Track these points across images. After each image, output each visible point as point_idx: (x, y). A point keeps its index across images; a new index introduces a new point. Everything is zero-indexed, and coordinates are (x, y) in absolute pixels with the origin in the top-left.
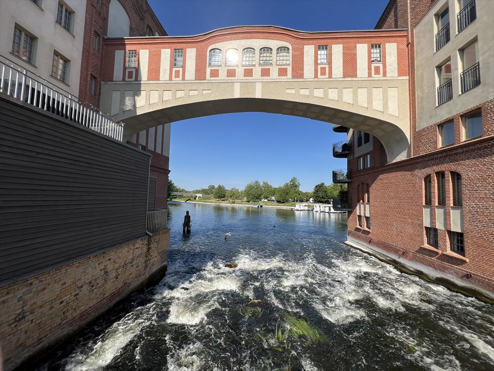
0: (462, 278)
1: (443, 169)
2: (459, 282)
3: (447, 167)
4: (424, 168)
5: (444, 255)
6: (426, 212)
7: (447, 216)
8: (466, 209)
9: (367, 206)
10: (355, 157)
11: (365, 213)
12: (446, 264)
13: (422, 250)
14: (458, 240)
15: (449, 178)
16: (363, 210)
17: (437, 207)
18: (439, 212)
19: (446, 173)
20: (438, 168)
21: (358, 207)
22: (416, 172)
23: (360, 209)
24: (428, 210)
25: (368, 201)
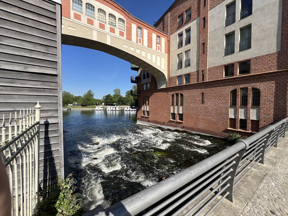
0: (182, 128)
1: (178, 93)
2: (181, 130)
3: (179, 92)
4: (172, 92)
5: (177, 122)
6: (172, 107)
7: (178, 108)
8: (184, 106)
9: (148, 106)
10: (142, 84)
11: (146, 110)
12: (178, 125)
13: (170, 121)
14: (181, 116)
15: (179, 95)
16: (145, 108)
17: (176, 106)
18: (176, 107)
19: (179, 94)
20: (176, 92)
21: (143, 107)
22: (169, 93)
23: (144, 108)
24: (173, 107)
25: (148, 104)
